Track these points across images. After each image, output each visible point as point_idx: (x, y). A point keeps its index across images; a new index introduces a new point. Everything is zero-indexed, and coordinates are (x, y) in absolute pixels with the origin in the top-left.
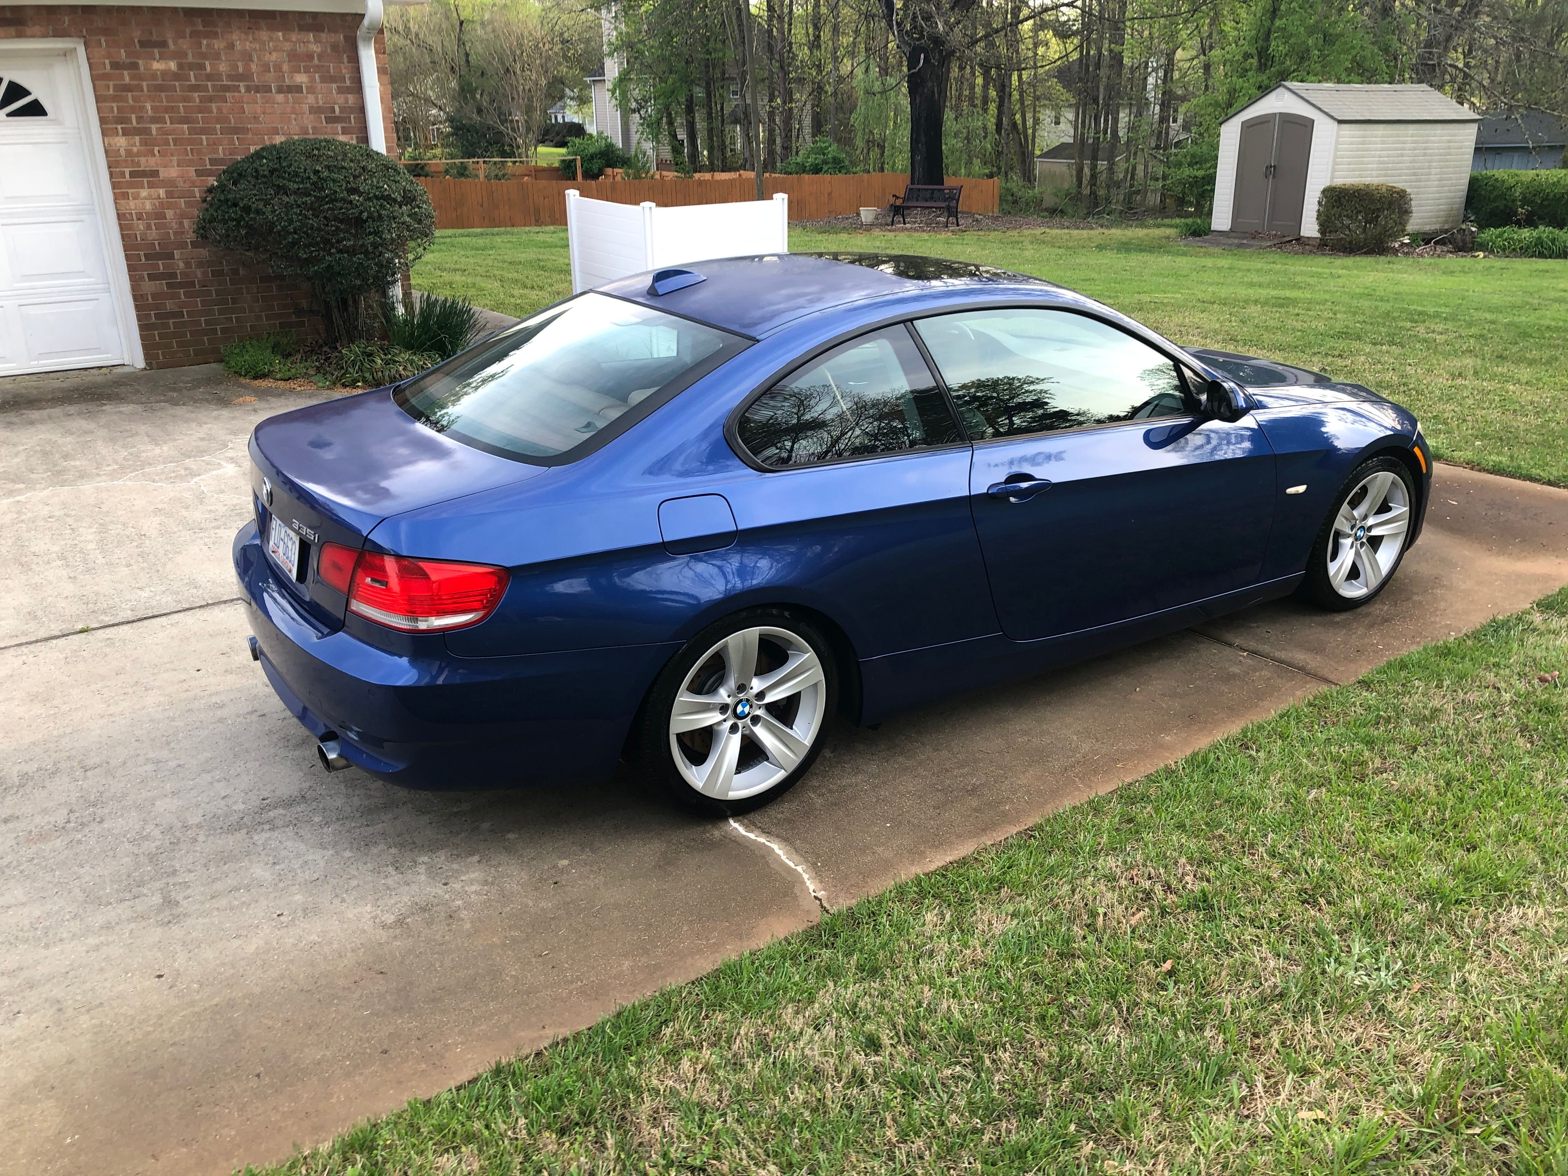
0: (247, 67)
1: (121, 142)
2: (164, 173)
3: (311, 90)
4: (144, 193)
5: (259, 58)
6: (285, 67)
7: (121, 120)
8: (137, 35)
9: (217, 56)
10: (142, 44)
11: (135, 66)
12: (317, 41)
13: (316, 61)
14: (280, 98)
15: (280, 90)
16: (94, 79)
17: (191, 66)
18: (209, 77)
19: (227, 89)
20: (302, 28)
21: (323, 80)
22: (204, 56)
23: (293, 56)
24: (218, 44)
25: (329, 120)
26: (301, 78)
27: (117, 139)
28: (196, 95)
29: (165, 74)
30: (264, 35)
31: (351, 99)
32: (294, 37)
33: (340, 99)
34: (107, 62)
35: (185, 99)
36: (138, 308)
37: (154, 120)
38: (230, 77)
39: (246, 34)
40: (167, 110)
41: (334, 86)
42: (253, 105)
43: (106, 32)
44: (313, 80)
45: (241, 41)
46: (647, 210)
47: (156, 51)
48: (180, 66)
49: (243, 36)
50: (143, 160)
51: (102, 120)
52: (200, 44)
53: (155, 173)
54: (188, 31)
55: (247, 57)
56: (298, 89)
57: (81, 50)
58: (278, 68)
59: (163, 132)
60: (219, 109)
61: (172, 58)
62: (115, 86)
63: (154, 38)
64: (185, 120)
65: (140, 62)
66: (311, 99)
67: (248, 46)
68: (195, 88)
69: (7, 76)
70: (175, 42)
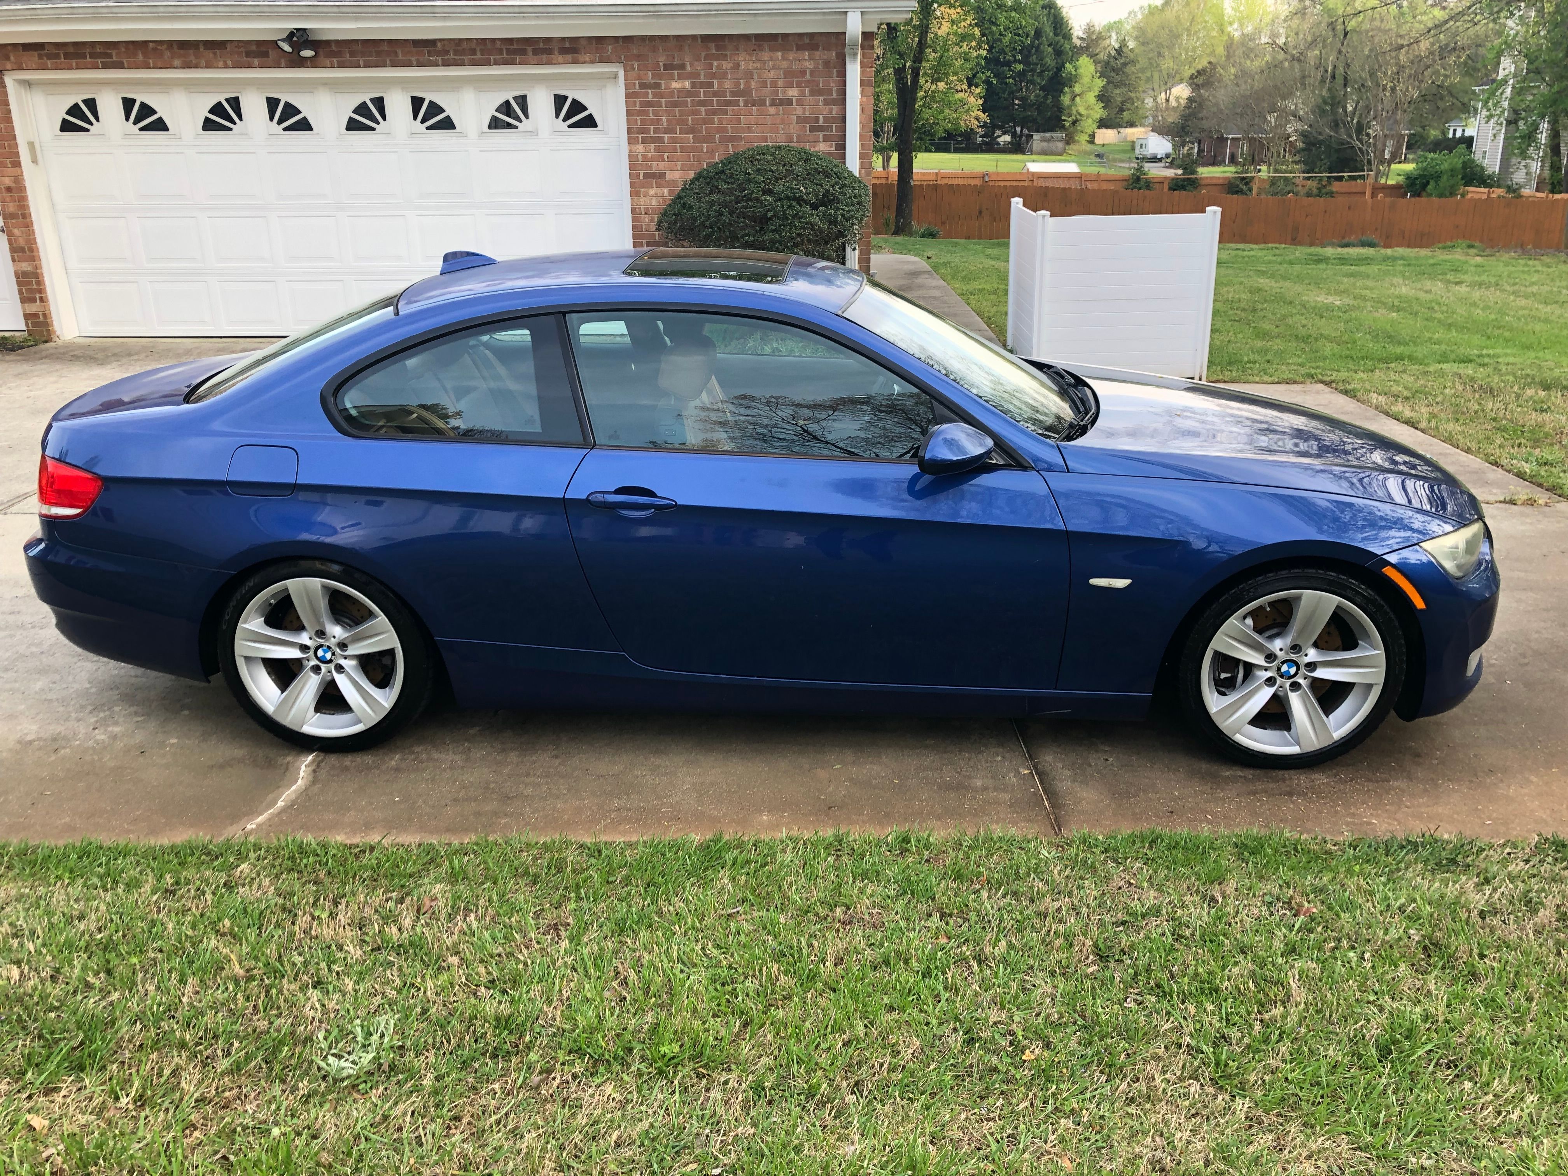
0: (747, 84)
1: (640, 148)
2: (670, 175)
3: (800, 103)
4: (652, 192)
5: (759, 77)
6: (780, 83)
7: (642, 131)
8: (662, 60)
9: (724, 76)
10: (666, 67)
11: (657, 86)
12: (811, 58)
13: (808, 77)
14: (772, 110)
15: (773, 103)
16: (628, 96)
17: (703, 85)
18: (715, 94)
19: (729, 103)
20: (800, 48)
21: (812, 93)
22: (714, 76)
23: (788, 73)
24: (726, 65)
25: (813, 130)
26: (793, 93)
27: (638, 146)
28: (703, 109)
29: (680, 91)
30: (766, 55)
31: (835, 109)
32: (791, 56)
33: (825, 110)
34: (638, 82)
35: (695, 113)
37: (667, 131)
38: (733, 93)
39: (751, 55)
40: (679, 122)
41: (821, 98)
42: (749, 117)
43: (638, 57)
44: (802, 94)
45: (745, 61)
46: (1040, 219)
47: (676, 72)
48: (693, 85)
49: (748, 57)
50: (655, 164)
51: (629, 131)
52: (711, 66)
53: (662, 175)
54: (703, 54)
55: (749, 75)
56: (789, 102)
57: (621, 73)
58: (774, 84)
59: (674, 140)
60: (720, 120)
61: (687, 78)
62: (641, 102)
63: (676, 62)
64: (692, 131)
65: (663, 82)
66: (799, 111)
67: (751, 66)
68: (702, 103)
69: (572, 94)
70: (691, 65)
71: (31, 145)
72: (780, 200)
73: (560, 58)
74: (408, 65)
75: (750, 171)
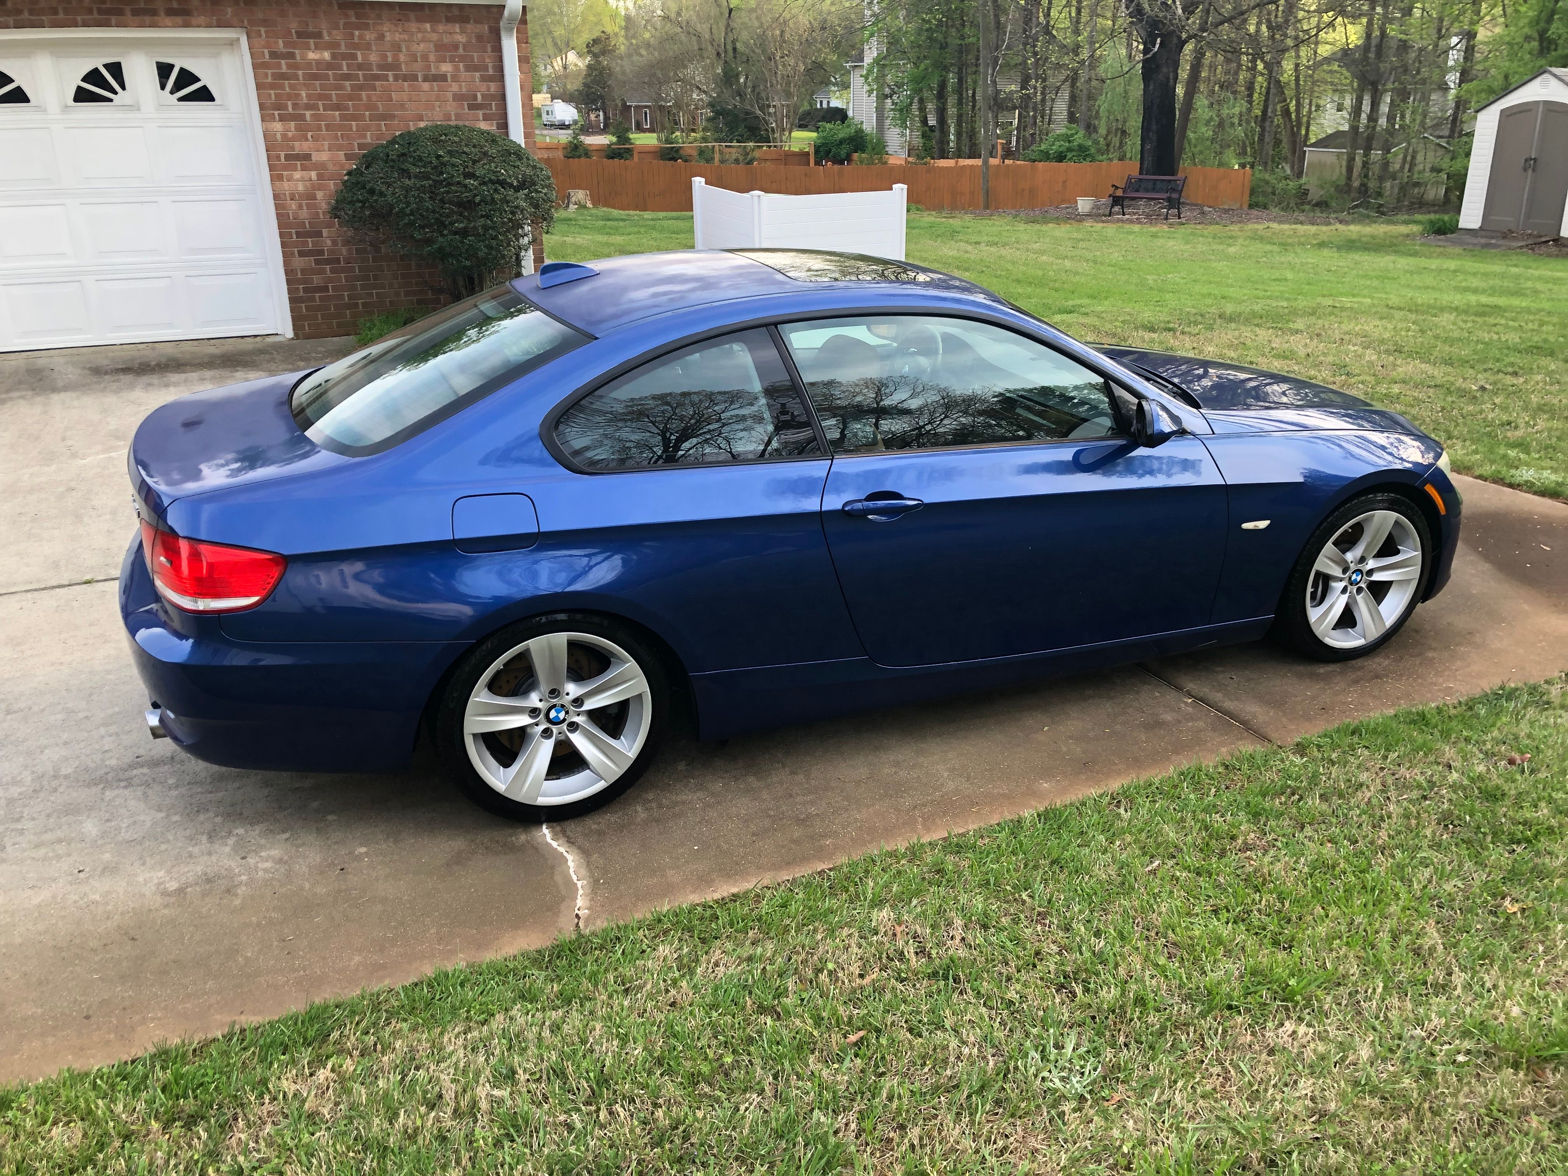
0: (396, 58)
1: (277, 126)
2: (315, 157)
3: (455, 79)
4: (297, 175)
5: (408, 48)
6: (432, 57)
7: (278, 107)
8: (294, 26)
9: (368, 46)
10: (299, 35)
11: (292, 56)
12: (462, 32)
13: (461, 51)
14: (426, 86)
15: (426, 79)
16: (255, 67)
17: (344, 57)
18: (360, 67)
19: (377, 78)
20: (449, 20)
21: (468, 69)
22: (357, 47)
23: (440, 47)
24: (369, 36)
25: (471, 107)
26: (446, 68)
27: (275, 124)
28: (347, 83)
29: (319, 63)
30: (413, 26)
31: (493, 87)
32: (441, 28)
33: (483, 87)
34: (266, 51)
35: (337, 88)
36: (289, 282)
37: (308, 107)
38: (381, 67)
39: (395, 25)
40: (321, 97)
41: (478, 74)
42: (401, 93)
43: (265, 22)
44: (457, 69)
45: (392, 33)
46: (756, 198)
47: (312, 41)
48: (334, 56)
49: (393, 28)
50: (297, 144)
51: (262, 107)
52: (352, 35)
53: (308, 157)
54: (342, 22)
55: (396, 47)
56: (443, 78)
57: (244, 40)
58: (425, 57)
59: (316, 118)
60: (368, 97)
61: (326, 48)
62: (273, 74)
63: (311, 29)
64: (337, 107)
65: (297, 52)
66: (455, 87)
67: (397, 37)
68: (347, 77)
69: (179, 63)
70: (330, 34)
72: (484, 183)
73: (168, 21)
75: (441, 153)
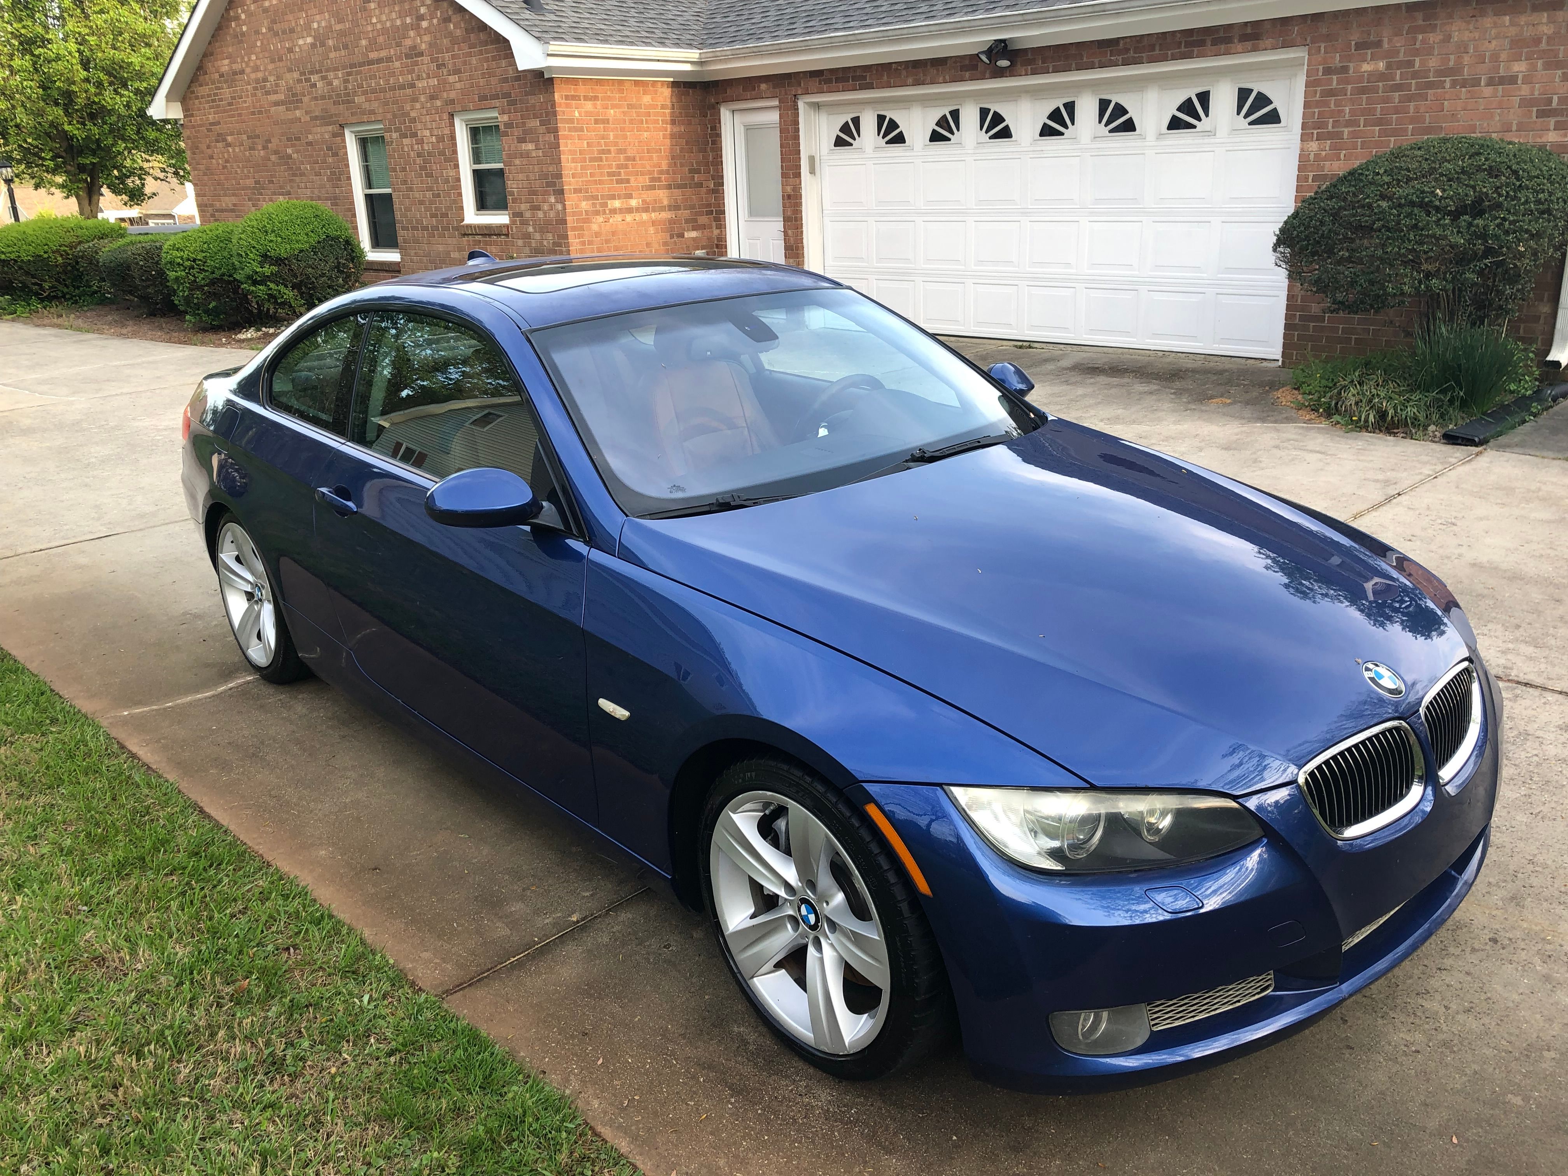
0: (1459, 60)
1: (1314, 146)
3: (1528, 80)
5: (1475, 48)
6: (1503, 56)
7: (1319, 125)
8: (1355, 37)
9: (1429, 52)
10: (1358, 46)
11: (1344, 69)
12: (1551, 21)
13: (1543, 45)
14: (1488, 91)
15: (1490, 83)
16: (1308, 85)
17: (1400, 65)
18: (1415, 75)
19: (1430, 85)
21: (1548, 66)
22: (1417, 53)
23: (1517, 43)
24: (1434, 38)
25: (1541, 114)
26: (1520, 68)
27: (1312, 144)
28: (1397, 94)
29: (1371, 74)
30: (1488, 21)
32: (1523, 19)
34: (1321, 68)
35: (1387, 100)
37: (1349, 123)
38: (1440, 73)
39: (1468, 23)
40: (1364, 112)
41: (1559, 72)
42: (1456, 102)
43: (1328, 38)
44: (1533, 68)
45: (1459, 31)
47: (1369, 52)
48: (1389, 66)
49: (1464, 26)
50: (1327, 164)
51: (1305, 126)
52: (1415, 40)
54: (1406, 27)
55: (1463, 48)
56: (1512, 80)
57: (1305, 58)
58: (1495, 58)
59: (1354, 135)
60: (1417, 108)
61: (1382, 59)
62: (1321, 91)
63: (1371, 38)
64: (1379, 122)
65: (1351, 65)
66: (1525, 90)
67: (1466, 35)
68: (1398, 88)
69: (1257, 87)
70: (1390, 41)
71: (812, 159)
73: (1240, 47)
74: (1091, 67)
